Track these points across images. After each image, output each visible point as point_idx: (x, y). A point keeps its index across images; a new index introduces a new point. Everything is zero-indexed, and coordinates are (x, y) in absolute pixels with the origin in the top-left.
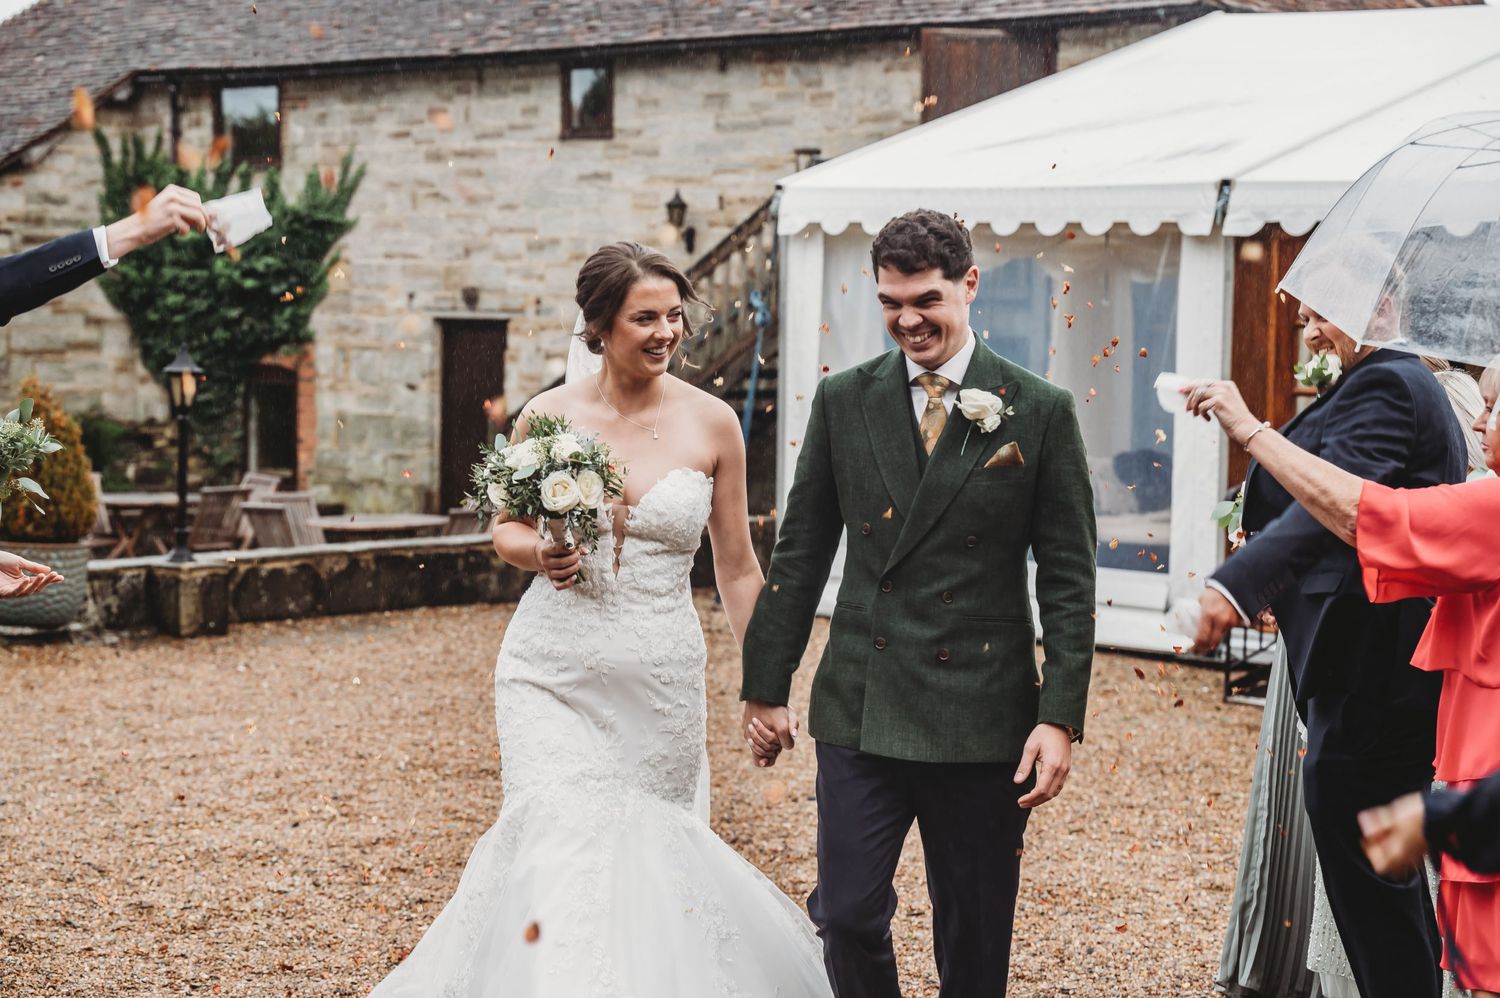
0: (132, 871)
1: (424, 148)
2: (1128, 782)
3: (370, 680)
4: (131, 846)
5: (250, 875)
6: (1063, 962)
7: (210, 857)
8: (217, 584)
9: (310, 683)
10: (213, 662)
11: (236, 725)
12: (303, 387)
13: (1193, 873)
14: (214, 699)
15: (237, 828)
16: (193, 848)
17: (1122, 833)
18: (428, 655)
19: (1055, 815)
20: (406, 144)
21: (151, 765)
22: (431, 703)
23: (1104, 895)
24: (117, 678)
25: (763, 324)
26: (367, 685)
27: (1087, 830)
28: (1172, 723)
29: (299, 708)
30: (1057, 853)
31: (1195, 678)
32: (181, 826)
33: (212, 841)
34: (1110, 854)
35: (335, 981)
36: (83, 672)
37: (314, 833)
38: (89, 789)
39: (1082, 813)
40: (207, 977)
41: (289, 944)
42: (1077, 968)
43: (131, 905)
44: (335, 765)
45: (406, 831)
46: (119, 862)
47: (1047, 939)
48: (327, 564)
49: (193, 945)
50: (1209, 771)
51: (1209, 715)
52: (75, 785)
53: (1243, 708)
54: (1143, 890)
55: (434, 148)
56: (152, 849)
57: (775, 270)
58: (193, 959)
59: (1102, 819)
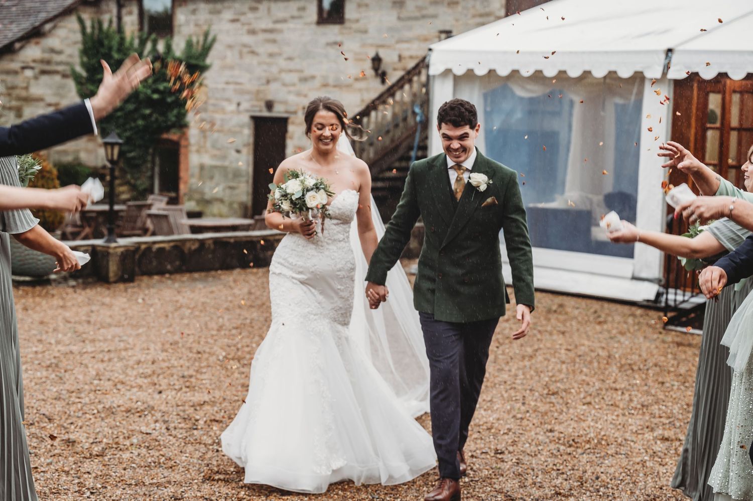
0: (67, 419)
1: (246, 27)
2: (614, 374)
3: (208, 309)
4: (68, 404)
5: (132, 422)
6: (582, 484)
7: (111, 411)
8: (129, 254)
9: (176, 310)
10: (125, 297)
11: (134, 333)
12: (183, 151)
13: (652, 430)
14: (123, 318)
15: (128, 394)
16: (102, 405)
17: (612, 405)
18: (239, 295)
19: (575, 394)
20: (237, 25)
21: (85, 356)
22: (239, 322)
23: (603, 442)
24: (73, 305)
25: (421, 122)
26: (206, 311)
27: (593, 403)
28: (636, 341)
29: (169, 324)
30: (577, 416)
31: (647, 315)
32: (97, 392)
33: (113, 402)
34: (605, 418)
35: (172, 490)
36: (56, 302)
37: (170, 397)
38: (50, 369)
39: (590, 393)
40: (100, 486)
41: (149, 466)
42: (591, 489)
43: (63, 440)
44: (185, 357)
45: (220, 397)
46: (60, 414)
47: (573, 470)
48: (188, 245)
49: (94, 466)
50: (658, 369)
51: (655, 336)
52: (42, 367)
53: (673, 333)
54: (625, 440)
55: (251, 27)
56: (79, 406)
57: (427, 93)
58: (94, 475)
59: (601, 397)
